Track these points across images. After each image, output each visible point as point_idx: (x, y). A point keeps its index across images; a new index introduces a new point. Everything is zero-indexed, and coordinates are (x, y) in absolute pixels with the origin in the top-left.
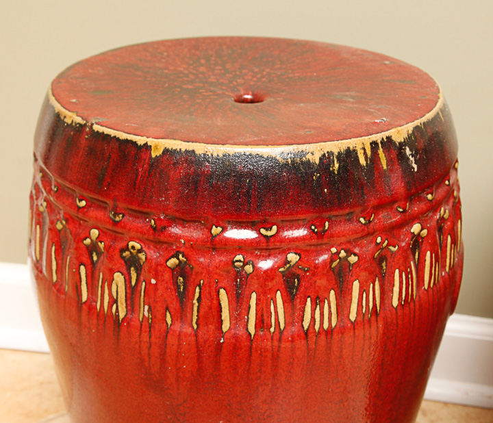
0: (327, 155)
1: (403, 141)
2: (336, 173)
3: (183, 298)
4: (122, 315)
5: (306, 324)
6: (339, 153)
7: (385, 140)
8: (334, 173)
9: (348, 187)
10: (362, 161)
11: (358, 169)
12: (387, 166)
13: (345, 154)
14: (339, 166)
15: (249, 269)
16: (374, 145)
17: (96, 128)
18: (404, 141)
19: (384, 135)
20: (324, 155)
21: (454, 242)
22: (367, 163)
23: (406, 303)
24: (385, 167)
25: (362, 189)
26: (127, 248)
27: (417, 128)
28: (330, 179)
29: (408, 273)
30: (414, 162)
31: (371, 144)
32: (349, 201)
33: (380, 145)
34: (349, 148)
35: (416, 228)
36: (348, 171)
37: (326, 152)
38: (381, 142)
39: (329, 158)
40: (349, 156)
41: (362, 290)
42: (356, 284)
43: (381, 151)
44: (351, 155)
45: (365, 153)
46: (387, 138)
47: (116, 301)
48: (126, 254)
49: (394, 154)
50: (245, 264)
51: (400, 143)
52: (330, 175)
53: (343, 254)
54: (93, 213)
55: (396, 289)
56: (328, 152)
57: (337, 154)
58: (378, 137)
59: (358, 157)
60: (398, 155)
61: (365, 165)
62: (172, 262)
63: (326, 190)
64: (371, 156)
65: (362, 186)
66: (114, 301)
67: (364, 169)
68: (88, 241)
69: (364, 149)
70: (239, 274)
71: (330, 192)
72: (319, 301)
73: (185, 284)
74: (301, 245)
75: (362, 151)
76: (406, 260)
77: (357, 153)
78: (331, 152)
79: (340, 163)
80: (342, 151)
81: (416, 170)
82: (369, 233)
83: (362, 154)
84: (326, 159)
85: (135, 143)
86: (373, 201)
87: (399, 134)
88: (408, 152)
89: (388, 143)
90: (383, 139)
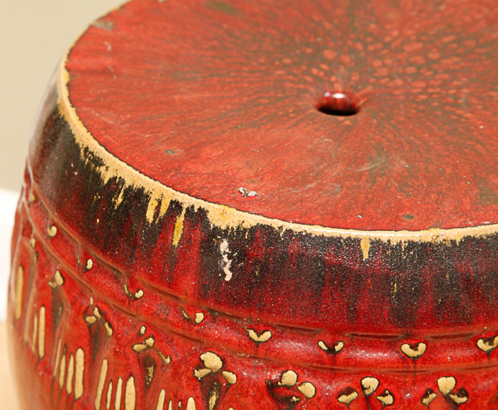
0: (118, 180)
1: (224, 228)
2: (116, 208)
6: (130, 187)
7: (196, 211)
8: (114, 207)
9: (120, 234)
10: (150, 215)
11: (140, 221)
12: (180, 243)
13: (135, 193)
14: (123, 202)
16: (176, 207)
18: (226, 231)
19: (199, 203)
20: (115, 178)
22: (154, 222)
24: (176, 243)
25: (134, 247)
28: (107, 210)
30: (228, 266)
31: (172, 202)
32: (114, 251)
33: (184, 212)
34: (143, 189)
35: (211, 359)
36: (128, 215)
37: (118, 177)
38: (187, 209)
39: (117, 185)
40: (137, 198)
43: (180, 220)
44: (140, 199)
45: (158, 208)
46: (200, 209)
49: (198, 235)
51: (215, 228)
52: (109, 206)
56: (120, 178)
57: (127, 186)
58: (187, 200)
59: (147, 206)
60: (203, 241)
61: (150, 222)
63: (98, 220)
64: (164, 217)
65: (134, 245)
67: (147, 226)
69: (160, 203)
71: (101, 226)
75: (156, 204)
77: (148, 201)
78: (123, 180)
79: (124, 199)
80: (135, 186)
81: (228, 278)
83: (154, 207)
84: (116, 183)
88: (224, 246)
89: (196, 218)
90: (193, 207)
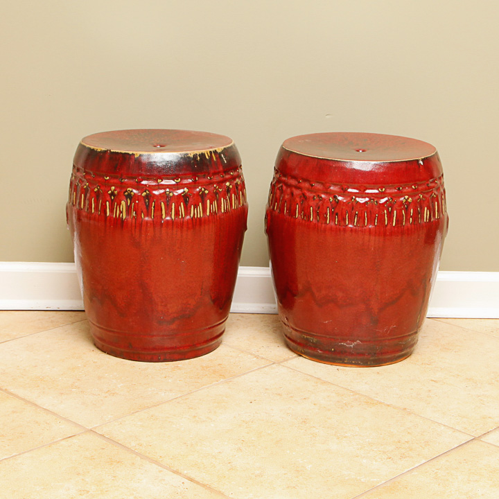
2: (199, 161)
3: (148, 207)
4: (124, 218)
5: (192, 215)
9: (203, 166)
10: (207, 157)
11: (206, 160)
15: (171, 194)
16: (211, 152)
17: (112, 151)
18: (221, 152)
19: (214, 149)
21: (243, 194)
22: (209, 158)
23: (226, 212)
24: (215, 160)
26: (126, 191)
27: (225, 149)
28: (197, 163)
29: (226, 200)
30: (225, 159)
32: (204, 170)
33: (213, 153)
34: (202, 153)
35: (228, 184)
36: (203, 160)
40: (202, 155)
41: (211, 203)
42: (208, 201)
43: (213, 155)
45: (208, 155)
47: (122, 212)
48: (126, 193)
49: (218, 156)
50: (170, 192)
51: (219, 153)
52: (197, 161)
53: (203, 189)
54: (112, 181)
55: (222, 205)
56: (196, 154)
57: (198, 154)
58: (212, 150)
62: (144, 194)
63: (196, 166)
64: (210, 156)
65: (208, 166)
66: (121, 212)
67: (208, 160)
68: (110, 192)
69: (207, 153)
70: (168, 197)
72: (196, 206)
73: (149, 202)
74: (189, 186)
76: (225, 195)
77: (205, 155)
79: (200, 157)
80: (200, 153)
81: (226, 163)
82: (211, 183)
84: (195, 156)
85: (128, 154)
86: (212, 171)
87: (219, 150)
88: (222, 156)
89: (215, 152)
